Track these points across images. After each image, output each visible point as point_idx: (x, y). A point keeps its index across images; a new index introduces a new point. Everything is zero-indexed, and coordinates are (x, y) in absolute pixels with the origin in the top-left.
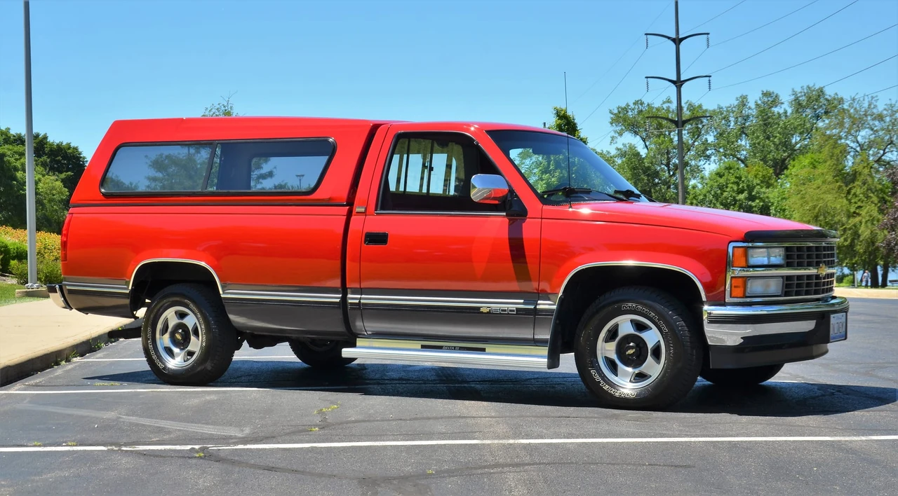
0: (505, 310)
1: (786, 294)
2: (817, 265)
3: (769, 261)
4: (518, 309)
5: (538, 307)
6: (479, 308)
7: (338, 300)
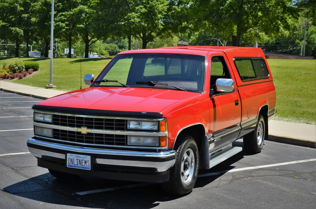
1: (55, 138)
2: (79, 127)
3: (44, 120)
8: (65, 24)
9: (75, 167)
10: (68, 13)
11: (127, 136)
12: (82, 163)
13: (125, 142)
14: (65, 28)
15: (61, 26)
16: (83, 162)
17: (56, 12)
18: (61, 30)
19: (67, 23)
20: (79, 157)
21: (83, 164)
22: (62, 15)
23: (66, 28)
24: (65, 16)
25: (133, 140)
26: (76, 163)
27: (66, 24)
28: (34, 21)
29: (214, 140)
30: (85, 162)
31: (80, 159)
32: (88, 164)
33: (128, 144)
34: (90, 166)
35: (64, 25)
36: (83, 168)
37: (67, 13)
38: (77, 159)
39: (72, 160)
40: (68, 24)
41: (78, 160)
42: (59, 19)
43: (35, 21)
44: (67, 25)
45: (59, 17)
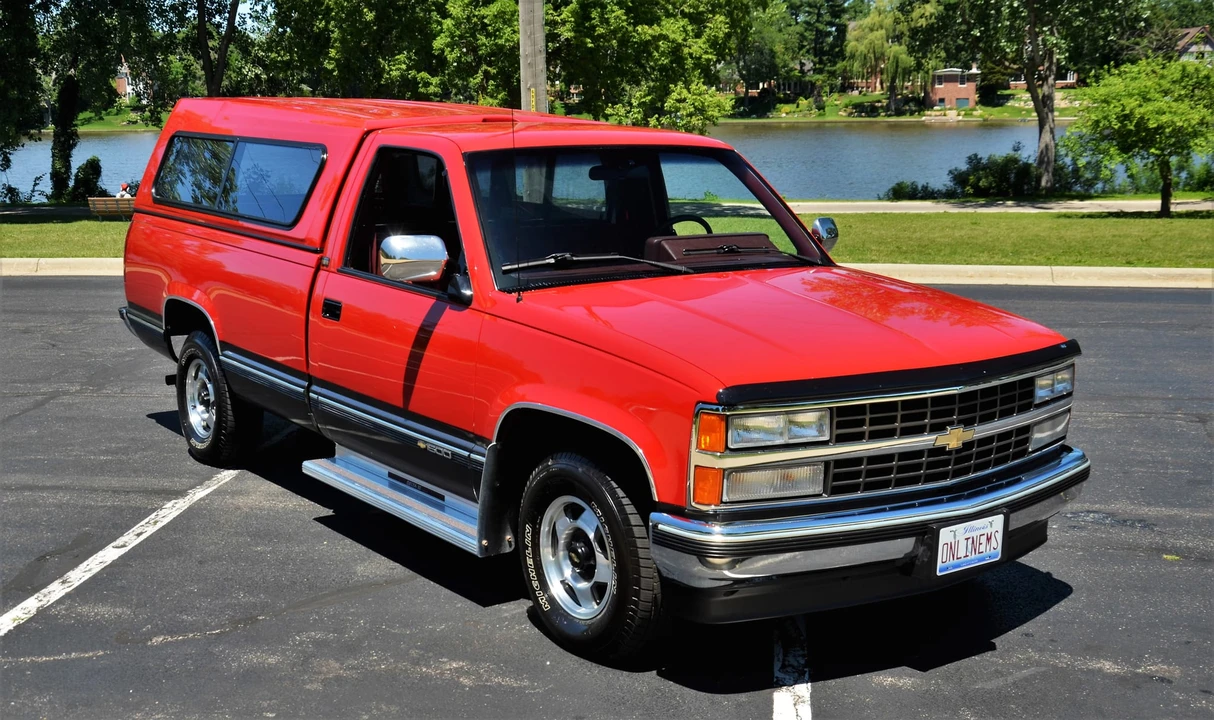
0: (440, 451)
1: (835, 491)
4: (453, 454)
5: (474, 456)
6: (417, 440)
7: (302, 390)
9: (959, 566)
12: (980, 544)
16: (984, 539)
20: (973, 529)
21: (982, 548)
26: (962, 553)
30: (989, 539)
31: (974, 534)
32: (994, 543)
34: (999, 548)
36: (980, 561)
38: (967, 539)
39: (951, 547)
41: (970, 541)
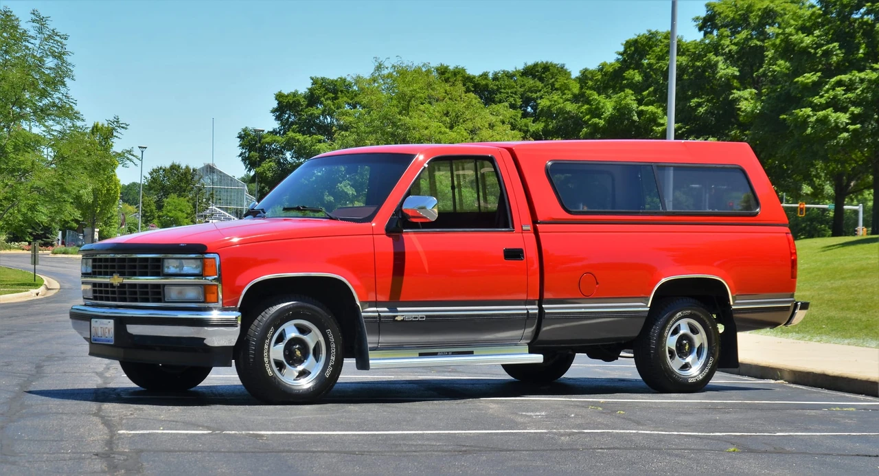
8: (848, 115)
9: (99, 340)
10: (862, 75)
11: (164, 285)
13: (162, 297)
14: (847, 130)
15: (835, 121)
16: (107, 330)
17: (819, 74)
18: (835, 138)
19: (857, 110)
20: (103, 323)
21: (107, 335)
22: (840, 83)
23: (851, 127)
24: (850, 87)
25: (173, 293)
26: (100, 334)
27: (852, 113)
28: (749, 109)
29: (397, 316)
30: (109, 331)
31: (104, 326)
32: (111, 334)
33: (166, 300)
34: (113, 338)
35: (844, 118)
36: (106, 341)
37: (857, 75)
38: (101, 328)
40: (859, 114)
42: (829, 98)
43: (753, 111)
44: (854, 119)
45: (827, 92)
